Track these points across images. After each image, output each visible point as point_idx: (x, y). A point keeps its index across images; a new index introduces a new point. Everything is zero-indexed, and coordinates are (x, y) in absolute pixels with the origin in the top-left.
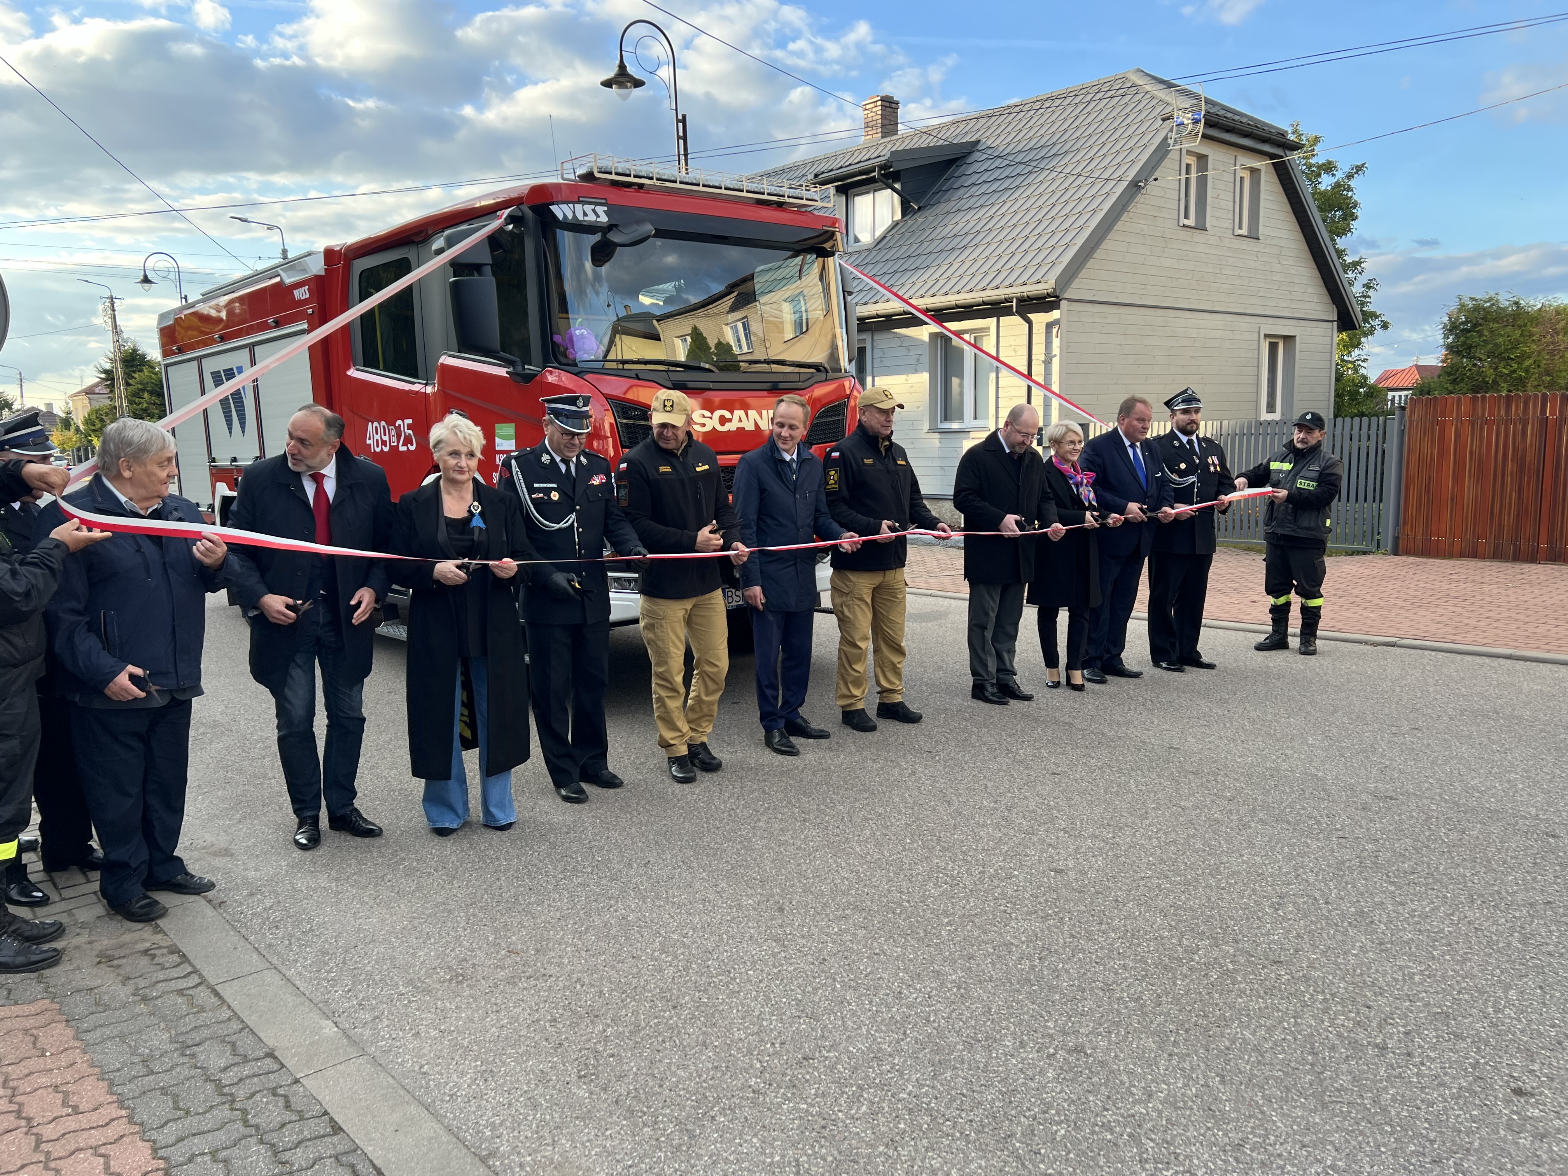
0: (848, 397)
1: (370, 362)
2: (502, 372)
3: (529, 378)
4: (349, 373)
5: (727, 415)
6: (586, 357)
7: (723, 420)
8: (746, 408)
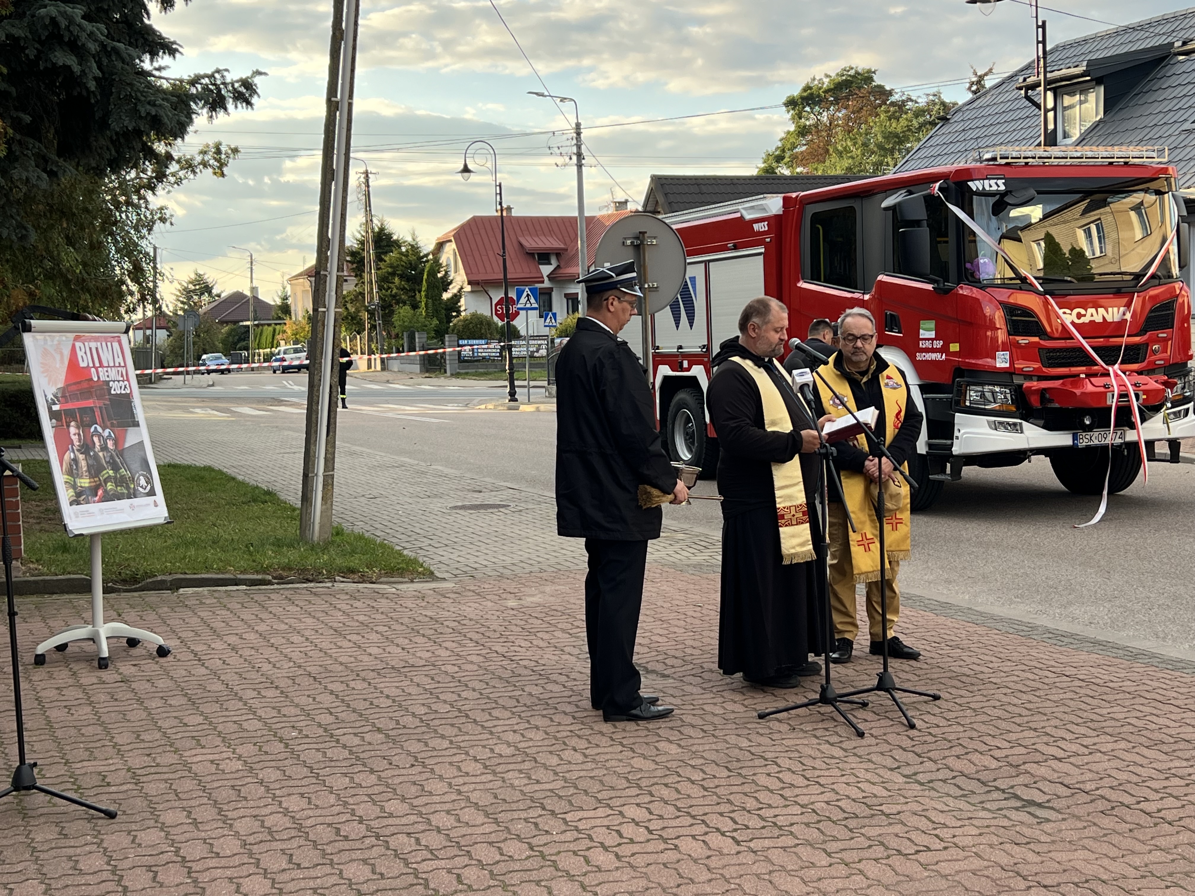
0: (1177, 296)
1: (815, 277)
2: (930, 287)
3: (948, 291)
4: (799, 285)
5: (1082, 311)
6: (986, 277)
7: (1079, 316)
8: (1096, 306)
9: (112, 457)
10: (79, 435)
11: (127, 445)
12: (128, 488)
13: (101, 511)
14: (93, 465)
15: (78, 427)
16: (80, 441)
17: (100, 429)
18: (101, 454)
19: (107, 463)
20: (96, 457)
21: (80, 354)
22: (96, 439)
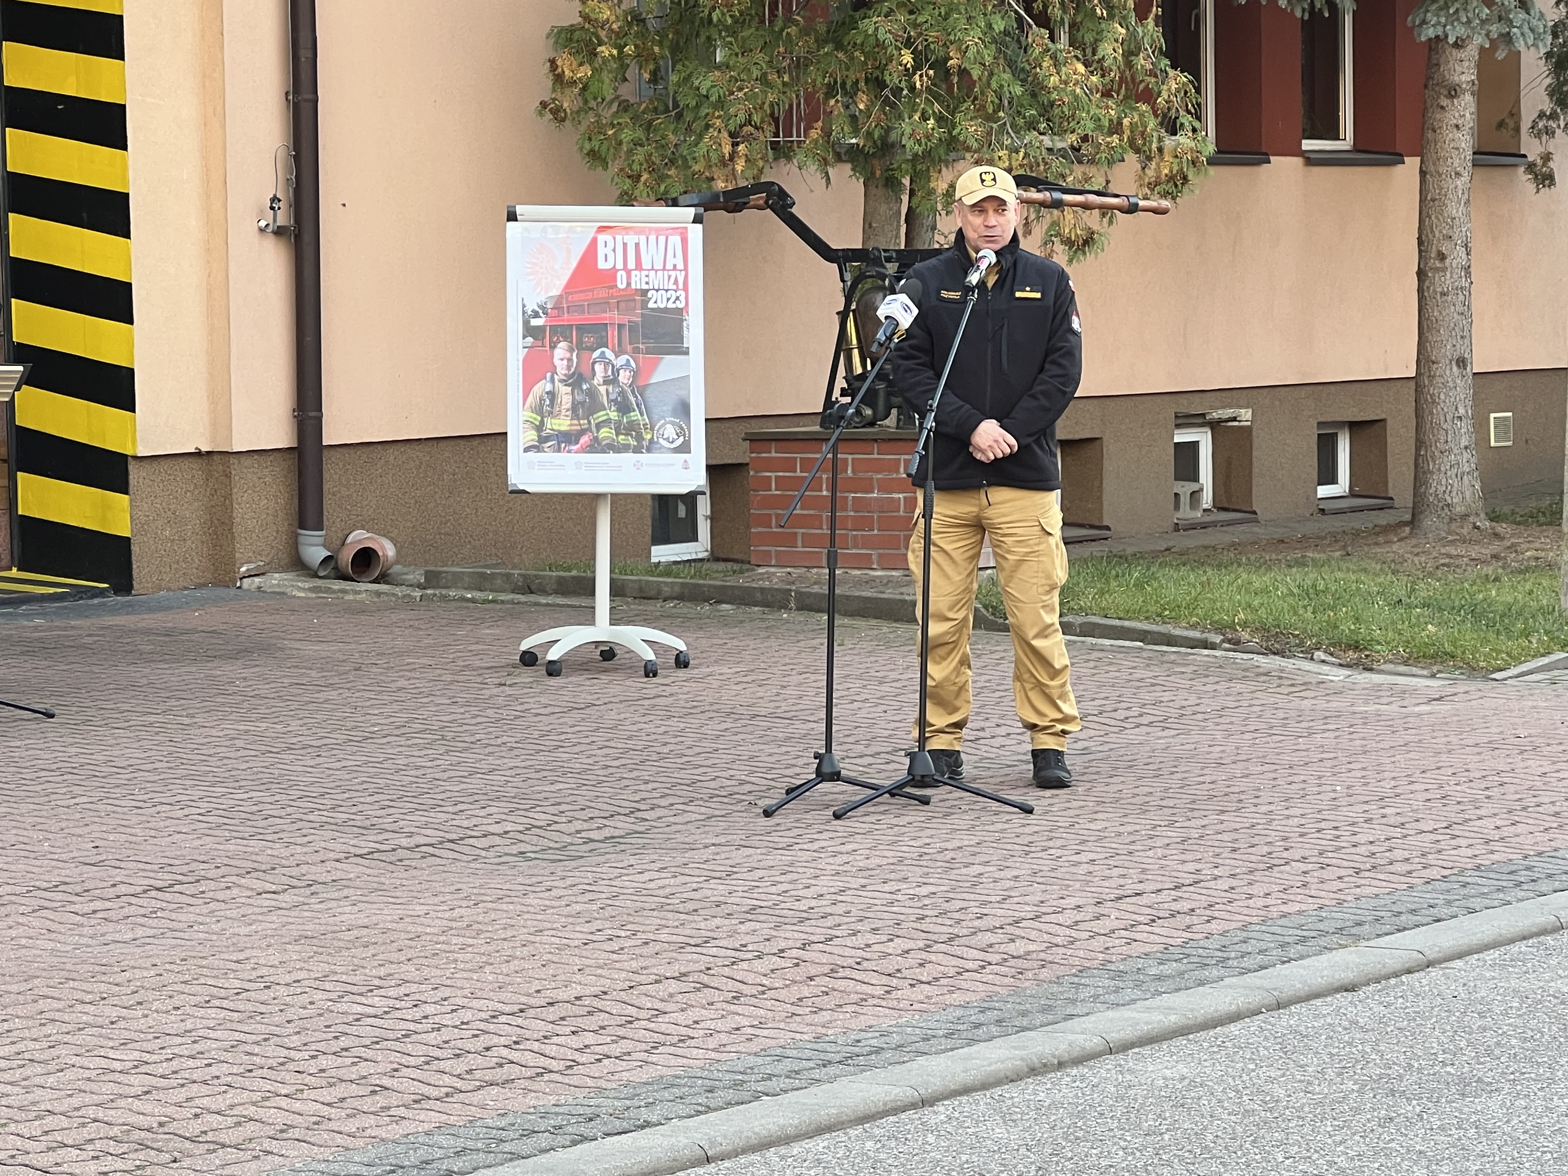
9: (622, 393)
10: (570, 360)
11: (653, 380)
12: (639, 438)
13: (578, 465)
14: (582, 403)
15: (571, 350)
16: (569, 368)
17: (609, 354)
18: (602, 389)
19: (610, 401)
20: (592, 393)
21: (601, 251)
22: (599, 368)
